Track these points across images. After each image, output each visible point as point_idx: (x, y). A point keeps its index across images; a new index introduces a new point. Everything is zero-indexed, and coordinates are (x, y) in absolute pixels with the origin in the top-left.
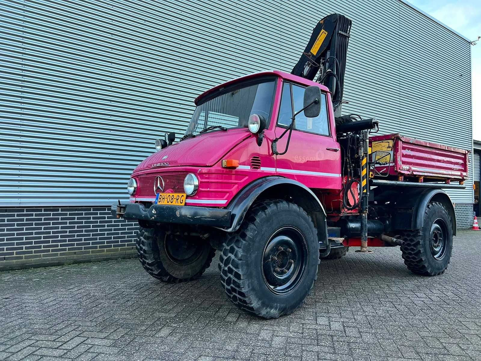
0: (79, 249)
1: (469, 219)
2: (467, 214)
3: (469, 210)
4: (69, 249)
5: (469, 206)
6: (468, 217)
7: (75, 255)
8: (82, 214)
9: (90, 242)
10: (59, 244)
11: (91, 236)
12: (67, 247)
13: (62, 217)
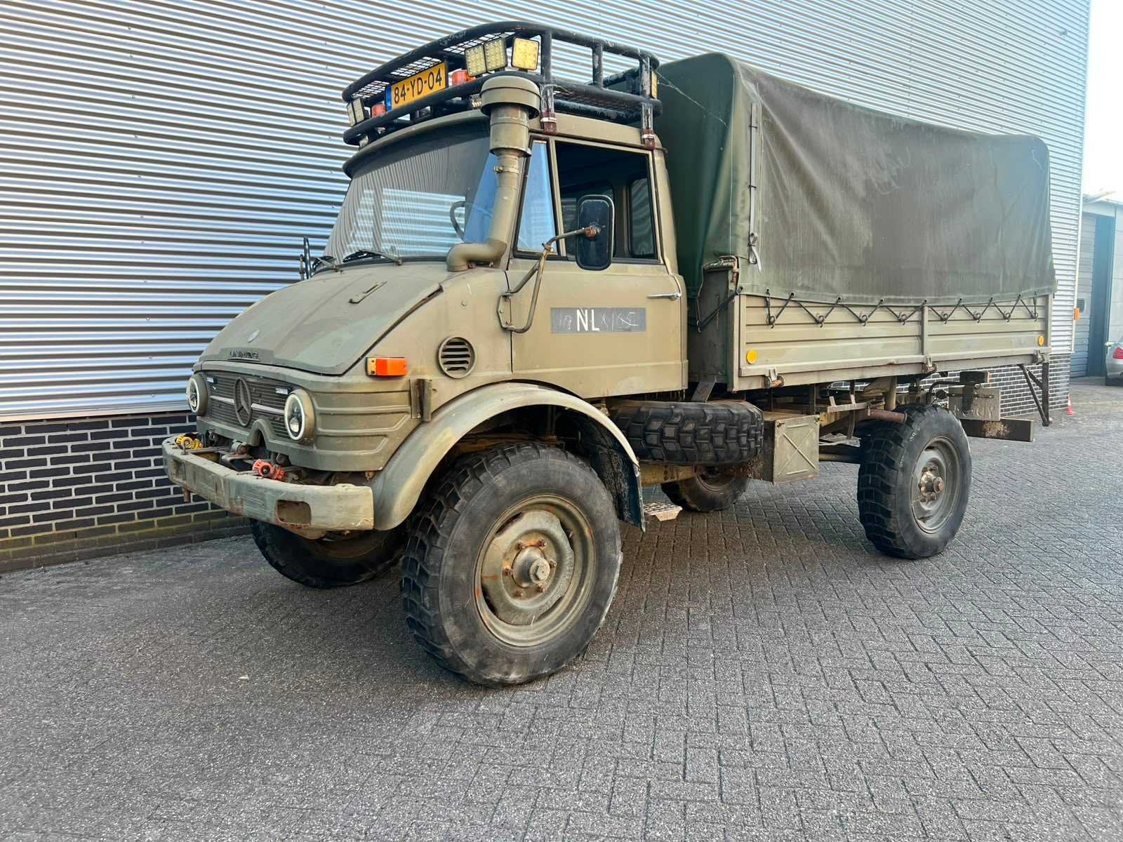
0: (85, 523)
1: (1058, 391)
2: (1056, 379)
3: (1061, 370)
4: (59, 526)
5: (1061, 361)
6: (1055, 387)
7: (76, 540)
8: (84, 437)
9: (113, 506)
10: (31, 514)
11: (115, 490)
12: (53, 522)
13: (32, 447)
